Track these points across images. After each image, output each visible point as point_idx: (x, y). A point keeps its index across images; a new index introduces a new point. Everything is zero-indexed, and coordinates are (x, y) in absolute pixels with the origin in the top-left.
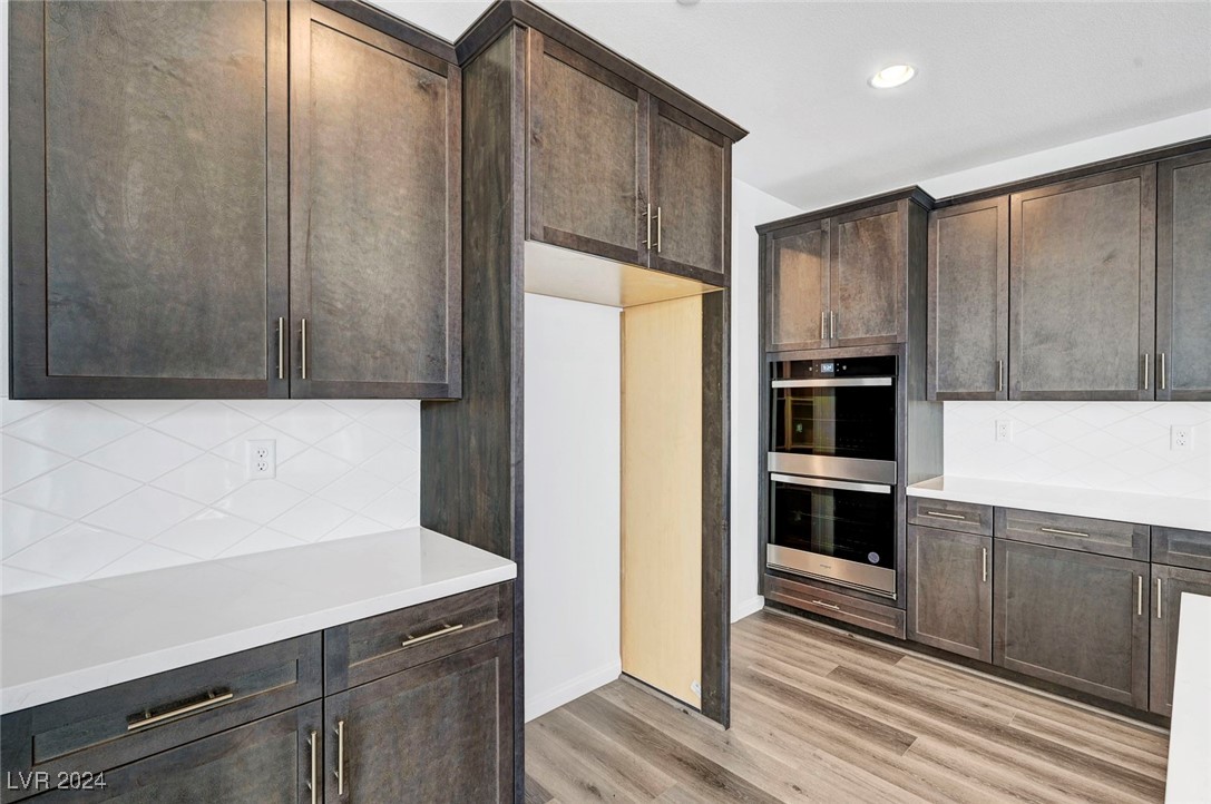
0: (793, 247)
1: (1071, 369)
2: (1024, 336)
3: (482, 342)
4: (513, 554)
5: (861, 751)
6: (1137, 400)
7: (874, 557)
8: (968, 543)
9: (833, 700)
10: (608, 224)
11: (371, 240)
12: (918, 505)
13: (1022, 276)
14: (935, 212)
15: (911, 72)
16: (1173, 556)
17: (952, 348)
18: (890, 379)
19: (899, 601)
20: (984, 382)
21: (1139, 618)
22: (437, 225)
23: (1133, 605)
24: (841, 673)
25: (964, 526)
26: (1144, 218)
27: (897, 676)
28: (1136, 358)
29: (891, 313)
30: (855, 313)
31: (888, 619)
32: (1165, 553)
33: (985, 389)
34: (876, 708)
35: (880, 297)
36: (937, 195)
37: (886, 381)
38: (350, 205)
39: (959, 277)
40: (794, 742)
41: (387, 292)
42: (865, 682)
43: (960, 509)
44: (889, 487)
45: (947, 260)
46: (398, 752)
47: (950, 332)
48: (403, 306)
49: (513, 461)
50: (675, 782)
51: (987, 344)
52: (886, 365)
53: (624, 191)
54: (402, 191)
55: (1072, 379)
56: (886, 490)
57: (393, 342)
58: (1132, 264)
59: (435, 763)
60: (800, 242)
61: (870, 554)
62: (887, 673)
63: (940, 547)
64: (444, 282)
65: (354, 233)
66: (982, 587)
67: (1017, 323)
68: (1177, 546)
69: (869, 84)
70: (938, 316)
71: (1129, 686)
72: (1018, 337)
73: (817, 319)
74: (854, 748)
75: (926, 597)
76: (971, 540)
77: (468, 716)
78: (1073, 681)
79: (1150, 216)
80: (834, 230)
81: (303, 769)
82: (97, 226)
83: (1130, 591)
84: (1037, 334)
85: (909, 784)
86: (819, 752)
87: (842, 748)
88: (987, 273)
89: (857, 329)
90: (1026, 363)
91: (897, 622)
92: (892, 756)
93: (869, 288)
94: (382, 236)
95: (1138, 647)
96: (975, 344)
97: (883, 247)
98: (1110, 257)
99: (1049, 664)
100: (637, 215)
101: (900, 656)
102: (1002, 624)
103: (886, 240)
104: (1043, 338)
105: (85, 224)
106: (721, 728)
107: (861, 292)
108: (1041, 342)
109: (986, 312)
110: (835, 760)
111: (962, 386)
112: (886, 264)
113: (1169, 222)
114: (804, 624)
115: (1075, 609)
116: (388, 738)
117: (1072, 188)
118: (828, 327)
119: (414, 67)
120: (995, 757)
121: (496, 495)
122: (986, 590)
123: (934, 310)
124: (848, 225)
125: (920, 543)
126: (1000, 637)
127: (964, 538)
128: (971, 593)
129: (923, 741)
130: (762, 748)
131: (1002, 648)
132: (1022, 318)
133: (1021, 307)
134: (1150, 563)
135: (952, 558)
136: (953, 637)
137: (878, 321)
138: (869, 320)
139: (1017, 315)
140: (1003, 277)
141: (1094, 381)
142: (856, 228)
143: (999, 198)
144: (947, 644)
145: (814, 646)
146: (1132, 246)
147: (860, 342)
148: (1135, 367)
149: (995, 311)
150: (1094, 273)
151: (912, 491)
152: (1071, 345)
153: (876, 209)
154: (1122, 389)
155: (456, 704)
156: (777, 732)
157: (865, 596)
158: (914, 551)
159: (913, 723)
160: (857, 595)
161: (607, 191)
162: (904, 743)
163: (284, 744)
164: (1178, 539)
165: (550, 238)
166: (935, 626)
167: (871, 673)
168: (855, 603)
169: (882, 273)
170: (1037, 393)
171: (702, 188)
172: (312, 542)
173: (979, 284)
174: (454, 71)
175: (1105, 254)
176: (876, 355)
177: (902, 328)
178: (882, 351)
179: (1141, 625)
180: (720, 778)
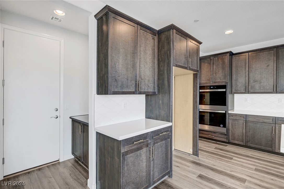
0: (204, 62)
1: (260, 87)
2: (251, 81)
3: (163, 84)
4: (171, 121)
5: (224, 160)
6: (273, 93)
7: (222, 126)
8: (241, 122)
9: (216, 152)
10: (183, 62)
11: (146, 66)
12: (231, 115)
13: (251, 69)
14: (233, 56)
15: (233, 31)
16: (279, 122)
17: (237, 83)
18: (225, 90)
19: (227, 134)
20: (243, 90)
21: (274, 135)
22: (154, 63)
23: (272, 132)
24: (216, 148)
25: (240, 119)
26: (274, 59)
27: (227, 149)
28: (273, 85)
29: (225, 76)
30: (218, 76)
31: (224, 138)
32: (278, 122)
33: (243, 91)
34: (225, 154)
35: (223, 73)
36: (234, 52)
37: (224, 90)
38: (144, 60)
39: (238, 69)
40: (211, 159)
41: (148, 75)
42: (221, 150)
43: (239, 115)
44: (225, 111)
45: (236, 65)
46: (158, 153)
47: (236, 80)
48: (150, 78)
49: (171, 105)
50: (192, 165)
51: (244, 83)
52: (224, 87)
53: (185, 56)
54: (150, 57)
55: (261, 89)
56: (224, 112)
57: (149, 84)
58: (272, 67)
59: (162, 155)
60: (206, 61)
61: (221, 125)
62: (225, 148)
63: (235, 123)
64: (155, 73)
65: (145, 65)
66: (244, 130)
67: (250, 78)
68: (280, 120)
69: (224, 33)
70: (234, 76)
71: (271, 147)
72: (250, 81)
73: (210, 77)
74: (222, 159)
75: (232, 133)
76: (241, 121)
77: (166, 148)
78: (261, 147)
79: (275, 58)
80: (213, 59)
81: (149, 153)
82: (117, 67)
83: (272, 129)
84: (254, 81)
85: (234, 164)
86: (216, 160)
87: (220, 160)
88: (244, 68)
89: (218, 79)
90: (252, 86)
91: (226, 139)
92: (230, 160)
93: (221, 71)
94: (148, 66)
95: (273, 140)
96: (242, 83)
97: (224, 63)
98: (268, 66)
99: (256, 144)
100: (187, 60)
101: (227, 145)
102: (248, 137)
103: (224, 62)
104: (255, 81)
105: (116, 67)
106: (197, 157)
107: (219, 72)
108: (255, 82)
109: (244, 76)
110: (220, 161)
111: (239, 91)
112: (224, 66)
113: (279, 59)
114: (206, 140)
115: (262, 134)
116: (157, 150)
117: (261, 52)
118: (212, 79)
119: (152, 35)
120: (248, 160)
121: (167, 111)
122: (244, 131)
123: (233, 75)
124: (216, 58)
125: (231, 122)
126: (247, 140)
127: (240, 121)
128: (242, 132)
129: (234, 158)
130: (206, 160)
131: (248, 142)
132: (251, 77)
133: (251, 75)
134: (275, 124)
135: (238, 125)
136: (238, 141)
137: (223, 78)
138: (221, 78)
139: (250, 77)
140: (247, 69)
141: (265, 90)
142: (218, 59)
143: (246, 53)
144: (237, 142)
145: (210, 144)
146: (272, 64)
147: (219, 82)
148: (272, 87)
149: (246, 76)
150: (265, 69)
151: (229, 112)
152: (260, 83)
153: (222, 55)
154: (270, 91)
155: (165, 146)
156: (207, 158)
157: (220, 134)
158: (230, 124)
159: (232, 156)
160: (218, 134)
161: (183, 56)
162: (232, 159)
163: (147, 149)
164: (280, 119)
165: (177, 66)
166: (234, 139)
167: (222, 148)
168: (218, 135)
169: (223, 68)
170: (254, 92)
171: (195, 54)
172: (131, 120)
173: (242, 70)
174: (157, 35)
175: (267, 65)
176: (222, 85)
177: (228, 79)
178: (223, 84)
179: (274, 136)
180: (200, 164)
